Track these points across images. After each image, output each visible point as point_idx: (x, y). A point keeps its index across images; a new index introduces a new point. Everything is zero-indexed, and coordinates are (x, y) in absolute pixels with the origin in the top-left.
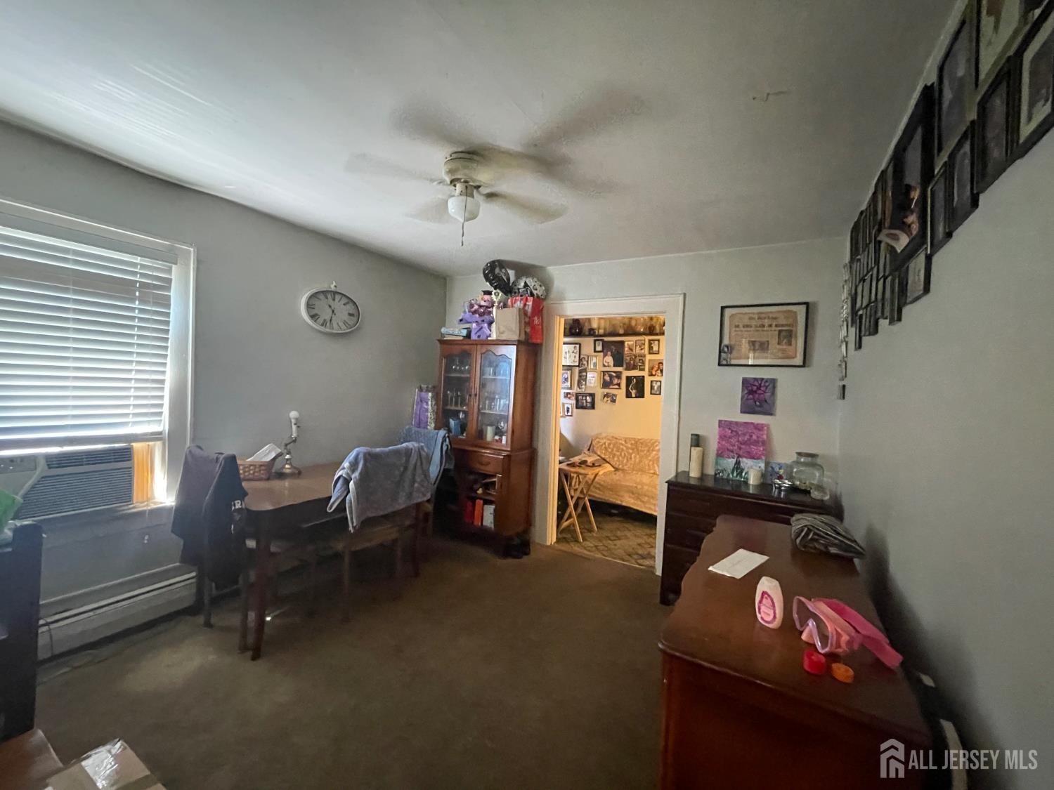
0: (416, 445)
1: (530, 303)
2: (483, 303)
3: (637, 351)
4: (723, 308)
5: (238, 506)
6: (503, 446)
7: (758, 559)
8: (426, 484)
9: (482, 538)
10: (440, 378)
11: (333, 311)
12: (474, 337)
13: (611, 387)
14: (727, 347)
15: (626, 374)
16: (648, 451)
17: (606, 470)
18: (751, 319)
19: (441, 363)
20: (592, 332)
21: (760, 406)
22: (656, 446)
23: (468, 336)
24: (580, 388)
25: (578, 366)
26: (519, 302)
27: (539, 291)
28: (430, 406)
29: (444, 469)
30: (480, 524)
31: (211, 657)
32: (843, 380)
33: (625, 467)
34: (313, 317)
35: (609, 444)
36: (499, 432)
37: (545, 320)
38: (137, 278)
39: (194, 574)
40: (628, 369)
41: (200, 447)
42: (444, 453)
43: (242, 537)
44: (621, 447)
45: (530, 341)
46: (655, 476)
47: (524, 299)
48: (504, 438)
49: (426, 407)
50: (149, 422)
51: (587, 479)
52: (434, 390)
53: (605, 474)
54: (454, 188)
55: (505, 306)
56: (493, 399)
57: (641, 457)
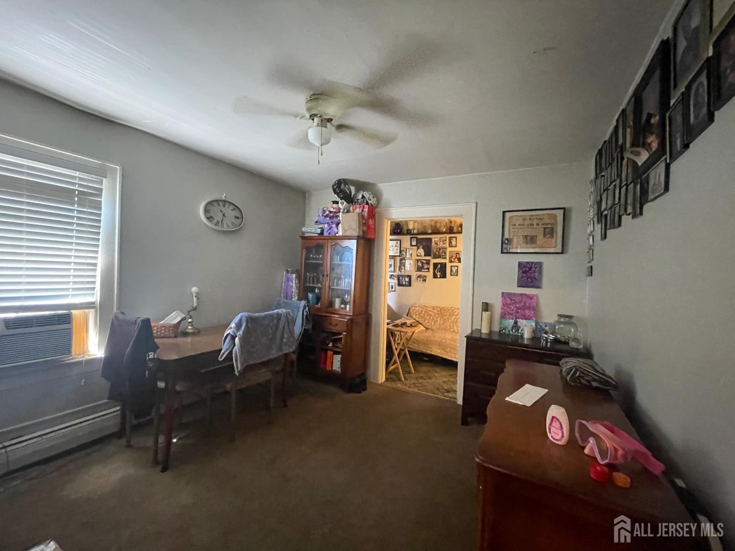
0: (284, 311)
1: (366, 210)
2: (332, 210)
3: (441, 245)
4: (504, 212)
5: (151, 356)
6: (347, 312)
7: (540, 392)
8: (291, 340)
9: (332, 378)
10: (301, 263)
11: (224, 215)
12: (326, 234)
13: (423, 270)
14: (507, 239)
15: (433, 261)
16: (449, 315)
17: (419, 330)
18: (524, 219)
19: (302, 254)
20: (409, 232)
21: (532, 282)
22: (455, 312)
23: (322, 233)
24: (401, 272)
25: (399, 256)
26: (358, 209)
27: (373, 201)
28: (294, 284)
29: (305, 329)
30: (330, 369)
31: (131, 471)
32: (590, 262)
33: (434, 327)
34: (209, 218)
35: (422, 311)
36: (344, 302)
37: (377, 222)
38: (76, 188)
39: (118, 408)
40: (434, 258)
41: (123, 313)
42: (304, 317)
43: (154, 379)
44: (431, 313)
45: (366, 237)
46: (454, 333)
47: (362, 208)
48: (348, 306)
49: (291, 285)
50: (85, 295)
51: (407, 336)
52: (298, 272)
53: (419, 332)
54: (312, 121)
55: (348, 211)
56: (340, 279)
57: (444, 320)
